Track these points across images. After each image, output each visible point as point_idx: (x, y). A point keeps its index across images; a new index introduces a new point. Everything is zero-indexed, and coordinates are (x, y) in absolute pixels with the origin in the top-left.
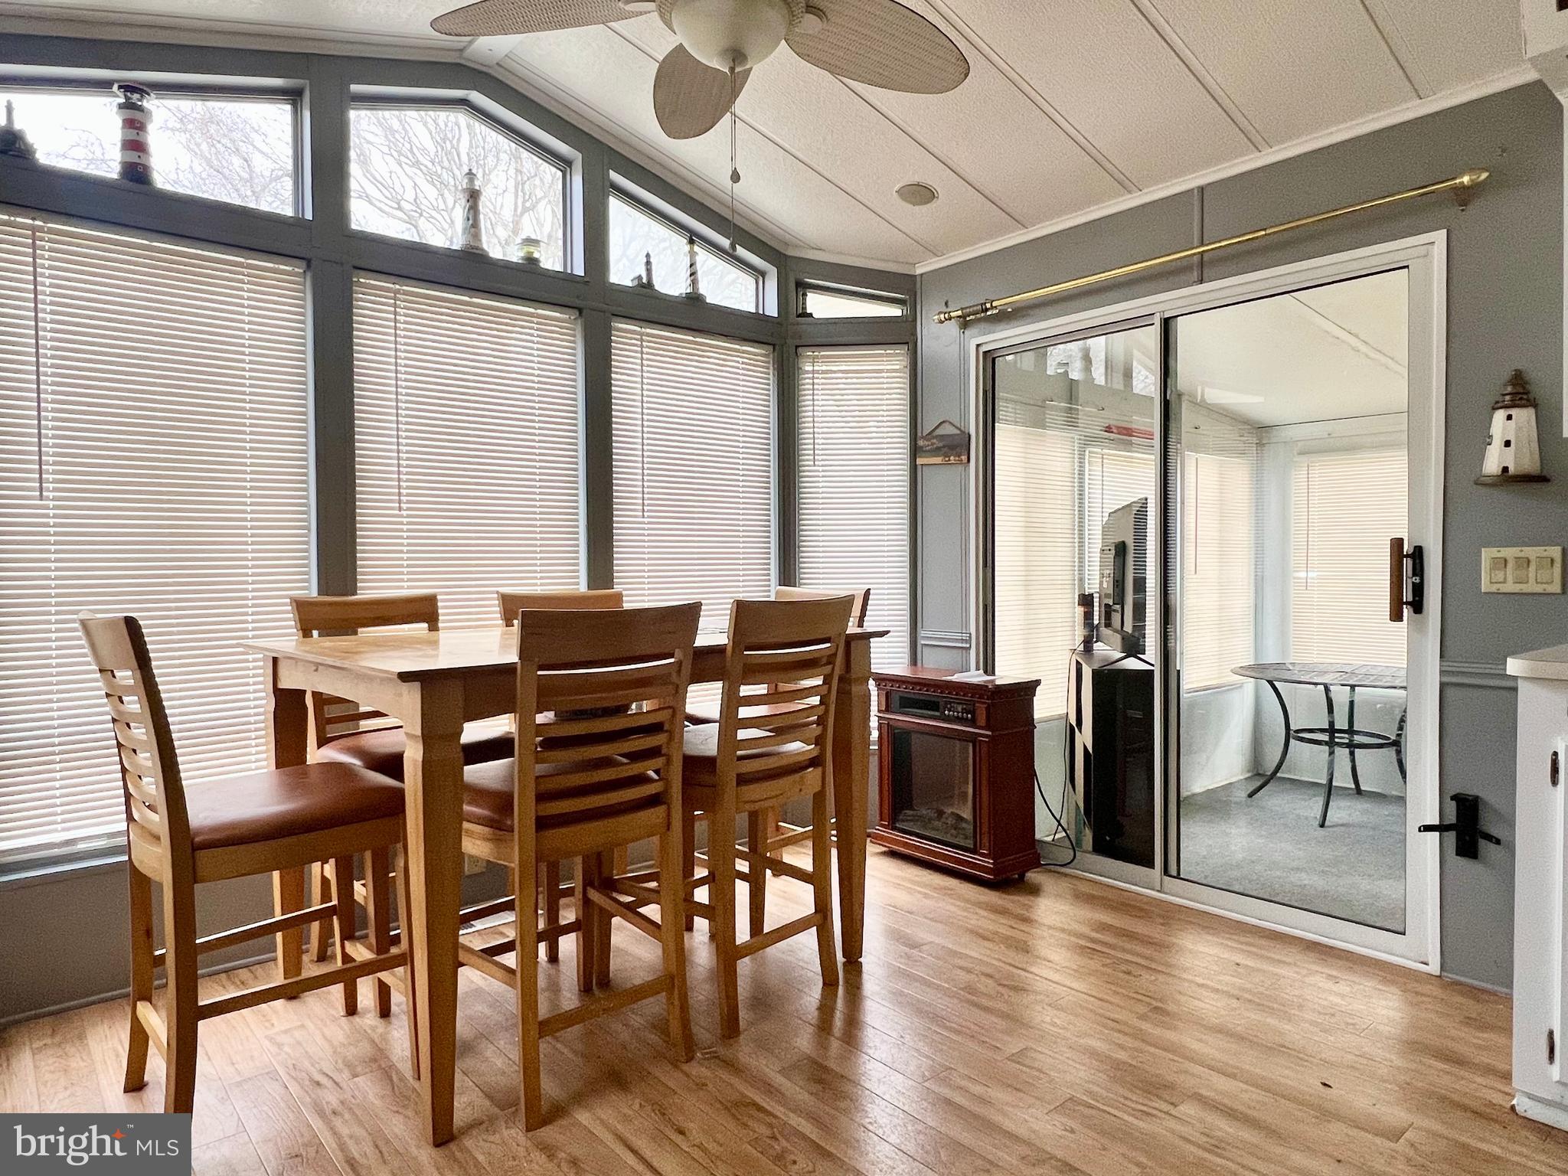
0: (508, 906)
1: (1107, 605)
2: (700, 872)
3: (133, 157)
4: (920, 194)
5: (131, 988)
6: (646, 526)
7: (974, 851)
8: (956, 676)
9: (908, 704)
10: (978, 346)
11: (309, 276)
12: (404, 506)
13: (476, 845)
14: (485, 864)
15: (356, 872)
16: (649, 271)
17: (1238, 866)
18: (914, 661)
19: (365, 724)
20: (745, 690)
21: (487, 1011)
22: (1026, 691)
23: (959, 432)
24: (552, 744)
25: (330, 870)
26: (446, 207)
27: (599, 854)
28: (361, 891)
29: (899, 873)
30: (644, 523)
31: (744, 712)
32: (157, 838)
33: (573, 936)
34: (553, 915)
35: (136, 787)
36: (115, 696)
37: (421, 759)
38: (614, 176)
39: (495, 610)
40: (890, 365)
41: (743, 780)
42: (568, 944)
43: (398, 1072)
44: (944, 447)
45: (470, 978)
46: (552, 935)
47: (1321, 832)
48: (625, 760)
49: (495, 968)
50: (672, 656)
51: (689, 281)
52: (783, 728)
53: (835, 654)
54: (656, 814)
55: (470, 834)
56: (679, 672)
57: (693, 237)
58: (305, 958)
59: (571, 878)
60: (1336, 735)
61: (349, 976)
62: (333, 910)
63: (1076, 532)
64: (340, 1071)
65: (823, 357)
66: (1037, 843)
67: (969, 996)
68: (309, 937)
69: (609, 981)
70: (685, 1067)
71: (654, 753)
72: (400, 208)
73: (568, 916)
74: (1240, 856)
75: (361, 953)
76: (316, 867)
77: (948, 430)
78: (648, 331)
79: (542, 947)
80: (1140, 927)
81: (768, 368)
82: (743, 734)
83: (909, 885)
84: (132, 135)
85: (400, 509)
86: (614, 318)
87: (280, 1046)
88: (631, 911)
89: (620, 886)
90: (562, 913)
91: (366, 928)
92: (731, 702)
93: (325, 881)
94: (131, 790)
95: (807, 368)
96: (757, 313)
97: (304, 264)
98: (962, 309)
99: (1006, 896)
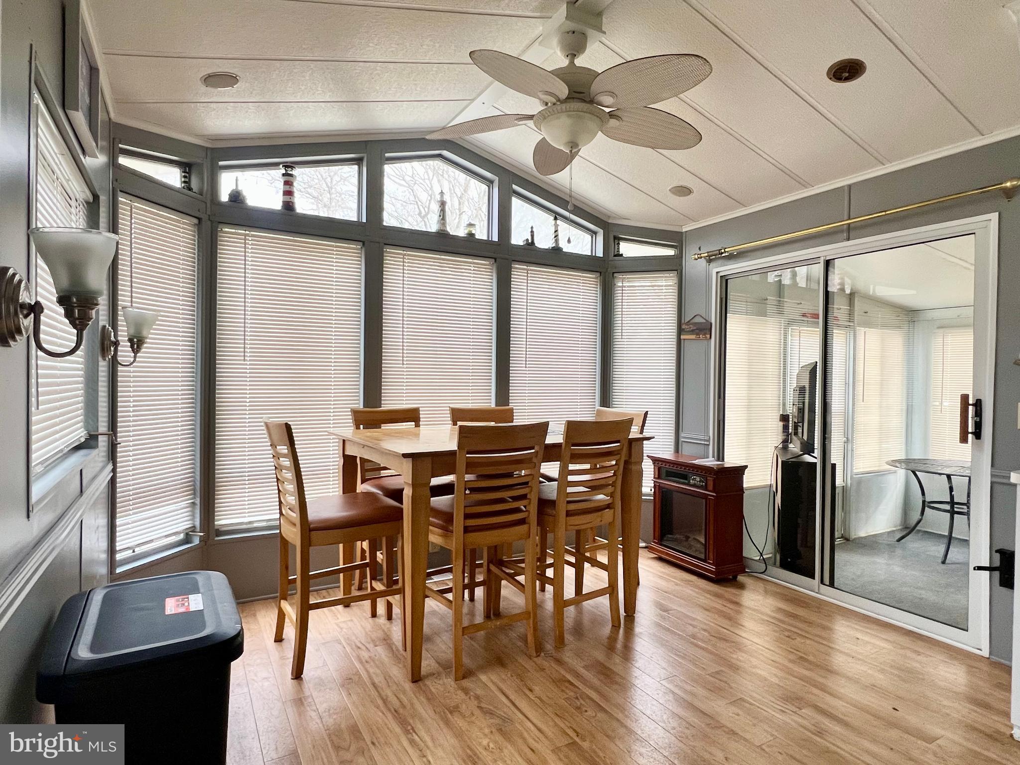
0: (449, 570)
1: (795, 422)
2: (550, 561)
3: (287, 198)
4: (683, 191)
5: (278, 594)
6: (527, 372)
7: (705, 561)
8: (697, 461)
9: (670, 475)
10: (717, 273)
11: (363, 249)
12: (405, 362)
13: (435, 538)
14: (439, 548)
15: (378, 547)
16: (532, 236)
17: (881, 582)
18: (677, 450)
19: (384, 473)
20: (572, 467)
21: (439, 622)
22: (739, 471)
23: (705, 321)
24: (473, 490)
25: (365, 545)
26: (429, 177)
27: (496, 547)
28: (380, 556)
29: (664, 570)
30: (526, 371)
31: (571, 478)
32: (294, 525)
33: (482, 588)
34: (472, 576)
35: (284, 498)
36: (277, 456)
37: (411, 495)
38: (514, 187)
39: (448, 417)
40: (666, 283)
41: (569, 514)
42: (479, 592)
43: (396, 647)
44: (697, 329)
45: (431, 604)
46: (471, 587)
47: (943, 566)
48: (510, 500)
49: (443, 600)
50: (533, 448)
51: (554, 240)
52: (595, 487)
53: (622, 449)
54: (523, 529)
55: (433, 533)
56: (536, 456)
57: (557, 216)
58: (353, 588)
59: (481, 559)
60: (955, 506)
61: (374, 597)
62: (367, 565)
63: (781, 379)
64: (369, 643)
65: (628, 278)
66: (743, 559)
67: (692, 640)
68: (354, 577)
69: (499, 613)
70: (535, 659)
71: (524, 497)
72: (404, 180)
73: (480, 578)
74: (883, 577)
75: (379, 586)
76: (359, 543)
77: (698, 320)
78: (531, 268)
79: (466, 592)
80: (801, 612)
81: (597, 285)
82: (570, 490)
83: (667, 577)
84: (287, 188)
85: (403, 364)
86: (513, 262)
87: (341, 629)
88: (511, 578)
89: (505, 564)
90: (477, 576)
91: (382, 576)
92: (565, 472)
93: (363, 551)
94: (282, 499)
95: (619, 285)
96: (591, 256)
97: (361, 244)
98: (708, 252)
99: (724, 588)
